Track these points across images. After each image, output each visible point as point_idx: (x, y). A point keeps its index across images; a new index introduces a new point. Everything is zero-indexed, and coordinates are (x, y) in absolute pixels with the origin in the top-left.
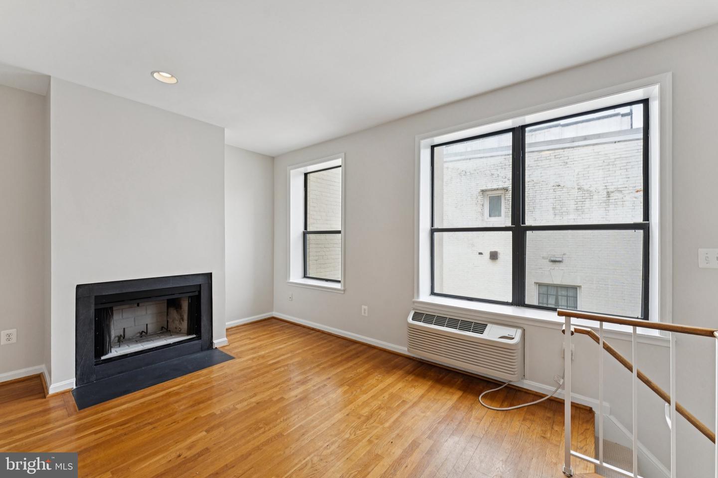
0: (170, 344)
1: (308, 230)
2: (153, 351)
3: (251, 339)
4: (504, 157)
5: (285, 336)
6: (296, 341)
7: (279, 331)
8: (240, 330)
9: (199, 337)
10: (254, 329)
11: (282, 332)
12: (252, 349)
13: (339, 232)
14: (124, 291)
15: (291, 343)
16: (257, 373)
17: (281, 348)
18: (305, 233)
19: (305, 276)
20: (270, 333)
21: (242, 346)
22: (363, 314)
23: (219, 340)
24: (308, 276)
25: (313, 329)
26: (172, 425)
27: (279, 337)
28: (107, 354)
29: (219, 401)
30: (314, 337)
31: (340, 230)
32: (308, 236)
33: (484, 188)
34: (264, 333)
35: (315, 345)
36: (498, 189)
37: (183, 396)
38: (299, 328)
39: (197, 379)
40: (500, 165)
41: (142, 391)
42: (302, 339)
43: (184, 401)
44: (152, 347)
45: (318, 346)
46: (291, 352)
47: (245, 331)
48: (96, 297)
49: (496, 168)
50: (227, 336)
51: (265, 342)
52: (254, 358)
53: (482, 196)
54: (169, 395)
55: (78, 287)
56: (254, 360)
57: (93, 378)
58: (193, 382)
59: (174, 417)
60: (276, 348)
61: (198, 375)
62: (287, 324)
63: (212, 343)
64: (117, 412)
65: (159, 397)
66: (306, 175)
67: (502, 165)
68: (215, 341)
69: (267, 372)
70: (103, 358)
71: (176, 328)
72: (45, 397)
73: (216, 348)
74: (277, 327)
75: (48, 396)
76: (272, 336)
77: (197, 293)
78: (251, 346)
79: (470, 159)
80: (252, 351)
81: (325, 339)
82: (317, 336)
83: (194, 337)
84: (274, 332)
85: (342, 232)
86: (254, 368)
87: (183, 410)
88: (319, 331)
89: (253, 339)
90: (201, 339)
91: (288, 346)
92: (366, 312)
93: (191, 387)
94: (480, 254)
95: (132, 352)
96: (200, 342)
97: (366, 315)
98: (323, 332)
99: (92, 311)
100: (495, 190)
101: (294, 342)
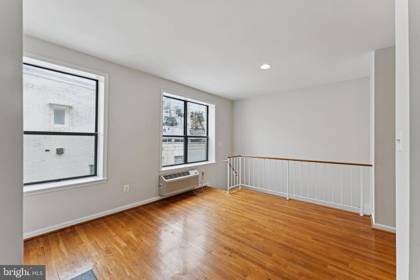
4: (69, 85)
33: (52, 102)
36: (64, 106)
40: (66, 90)
49: (63, 91)
53: (50, 108)
67: (68, 90)
79: (38, 76)
94: (47, 151)
100: (62, 106)
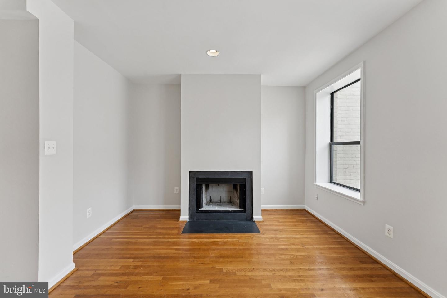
0: (229, 211)
1: (335, 141)
2: (220, 212)
3: (279, 222)
5: (305, 229)
6: (312, 236)
7: (303, 222)
8: (276, 213)
9: (245, 211)
10: (285, 214)
11: (304, 224)
12: (275, 230)
13: (358, 143)
14: (208, 177)
15: (306, 236)
16: (266, 252)
17: (295, 238)
18: (332, 144)
19: (331, 181)
20: (295, 222)
21: (270, 225)
22: (386, 233)
23: (257, 217)
24: (334, 181)
25: (333, 230)
26: (201, 264)
27: (299, 228)
28: (201, 208)
29: (231, 262)
30: (330, 238)
31: (360, 140)
32: (335, 147)
34: (291, 221)
35: (326, 246)
37: (218, 247)
38: (322, 224)
39: (232, 239)
41: (206, 235)
42: (318, 236)
43: (216, 252)
44: (220, 210)
45: (330, 248)
46: (302, 244)
47: (279, 215)
48: (197, 178)
50: (262, 215)
51: (287, 228)
52: (272, 238)
54: (213, 243)
55: (190, 172)
56: (271, 240)
57: (195, 219)
58: (229, 240)
59: (205, 260)
60: (292, 236)
61: (234, 236)
62: (313, 218)
63: (252, 217)
64: (190, 242)
65: (208, 242)
66: (332, 94)
68: (254, 217)
69: (273, 255)
70: (200, 210)
71: (236, 202)
72: (178, 221)
73: (255, 221)
74: (303, 218)
75: (179, 221)
76: (295, 225)
77: (244, 183)
78: (275, 228)
80: (274, 232)
81: (341, 244)
82: (334, 238)
83: (242, 211)
84: (298, 222)
85: (362, 143)
86: (267, 247)
87: (211, 257)
88: (338, 233)
89: (281, 222)
90: (246, 212)
91: (303, 238)
92: (391, 233)
93: (225, 243)
95: (211, 210)
96: (246, 215)
97: (391, 236)
98: (342, 237)
99: (195, 185)
101: (309, 236)
